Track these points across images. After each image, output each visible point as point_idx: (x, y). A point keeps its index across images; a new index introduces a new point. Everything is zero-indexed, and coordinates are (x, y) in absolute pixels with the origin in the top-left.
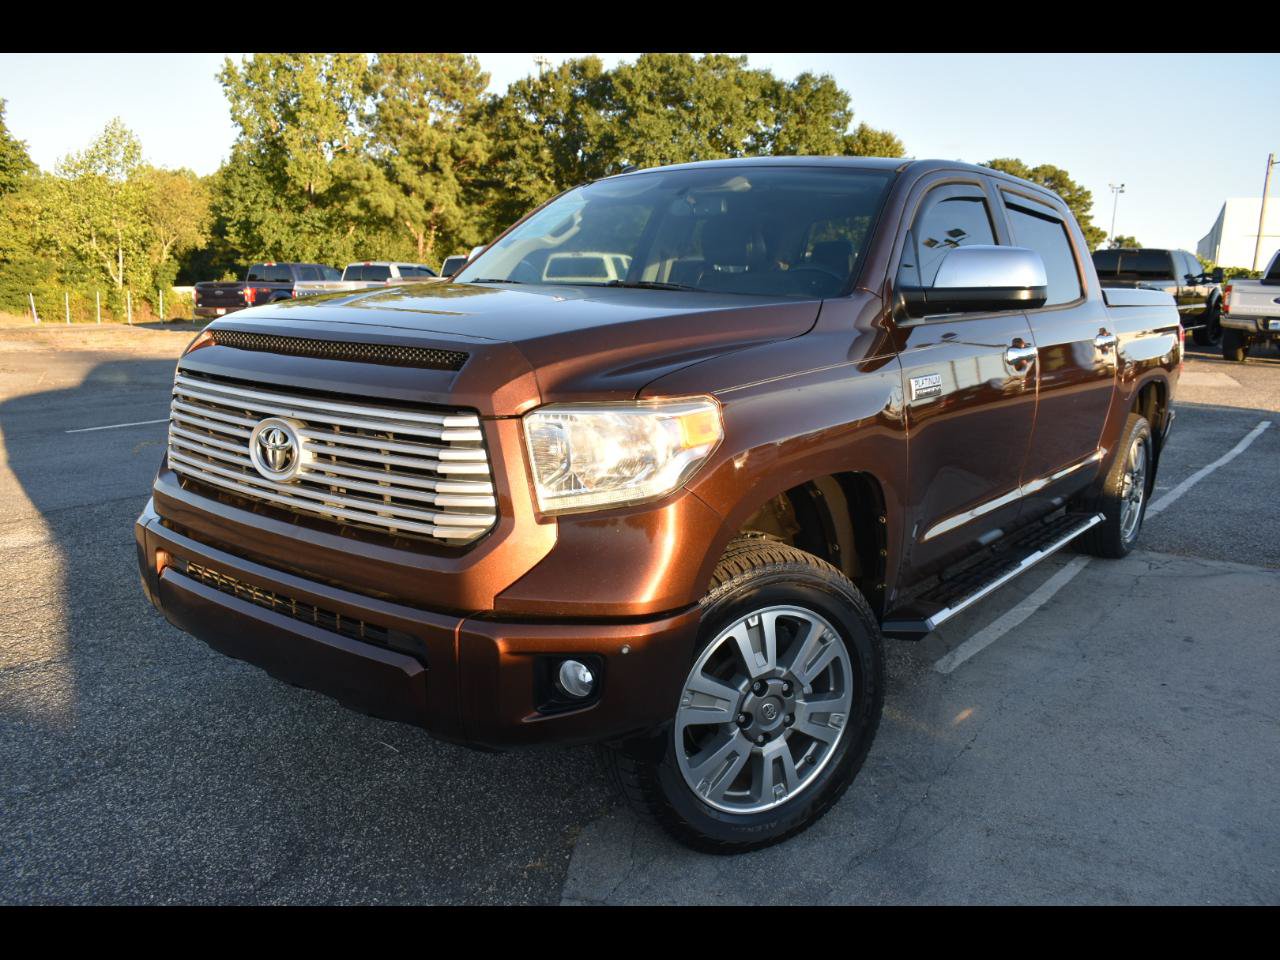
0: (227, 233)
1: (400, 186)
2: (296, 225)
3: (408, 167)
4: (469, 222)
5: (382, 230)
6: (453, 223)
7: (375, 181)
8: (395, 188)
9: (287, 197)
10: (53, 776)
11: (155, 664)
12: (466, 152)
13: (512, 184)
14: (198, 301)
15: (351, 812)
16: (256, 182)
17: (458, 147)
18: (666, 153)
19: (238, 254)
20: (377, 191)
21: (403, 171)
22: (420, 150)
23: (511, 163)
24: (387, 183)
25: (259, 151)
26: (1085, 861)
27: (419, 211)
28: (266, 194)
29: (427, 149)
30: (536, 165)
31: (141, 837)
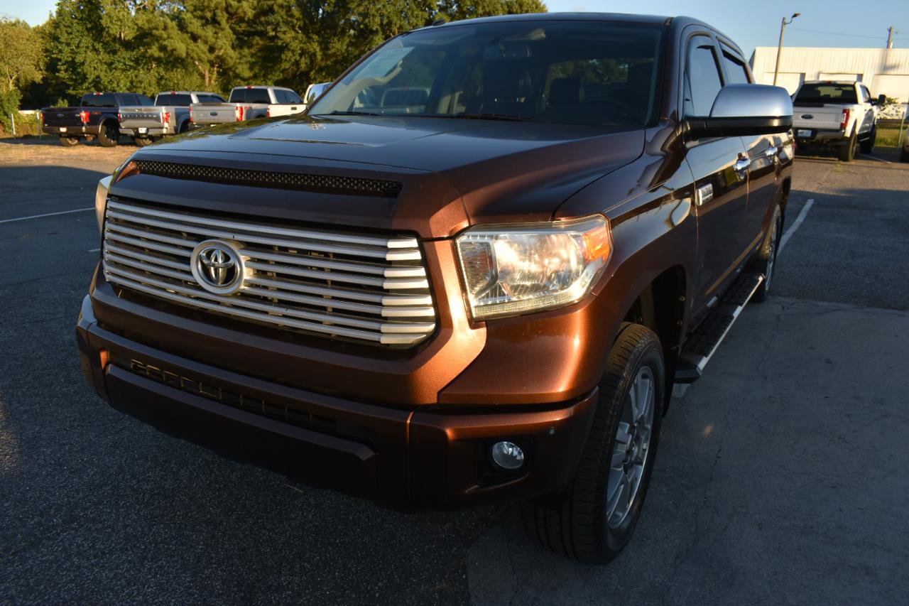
0: (58, 71)
1: (189, 35)
2: (112, 63)
3: (194, 21)
4: (242, 61)
5: (177, 67)
6: (231, 62)
7: (170, 31)
8: (186, 36)
9: (103, 42)
10: (19, 536)
11: (83, 427)
12: (237, 10)
13: (272, 34)
14: (45, 122)
15: (281, 551)
16: (78, 31)
17: (231, 6)
18: (384, 11)
19: (68, 87)
20: (172, 38)
21: (190, 23)
22: (202, 8)
23: (271, 18)
24: (179, 32)
25: (79, 8)
26: (834, 545)
27: (205, 53)
28: (87, 41)
29: (208, 7)
30: (289, 19)
31: (112, 590)
